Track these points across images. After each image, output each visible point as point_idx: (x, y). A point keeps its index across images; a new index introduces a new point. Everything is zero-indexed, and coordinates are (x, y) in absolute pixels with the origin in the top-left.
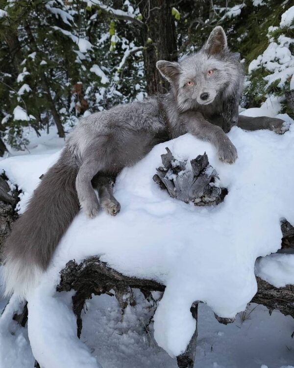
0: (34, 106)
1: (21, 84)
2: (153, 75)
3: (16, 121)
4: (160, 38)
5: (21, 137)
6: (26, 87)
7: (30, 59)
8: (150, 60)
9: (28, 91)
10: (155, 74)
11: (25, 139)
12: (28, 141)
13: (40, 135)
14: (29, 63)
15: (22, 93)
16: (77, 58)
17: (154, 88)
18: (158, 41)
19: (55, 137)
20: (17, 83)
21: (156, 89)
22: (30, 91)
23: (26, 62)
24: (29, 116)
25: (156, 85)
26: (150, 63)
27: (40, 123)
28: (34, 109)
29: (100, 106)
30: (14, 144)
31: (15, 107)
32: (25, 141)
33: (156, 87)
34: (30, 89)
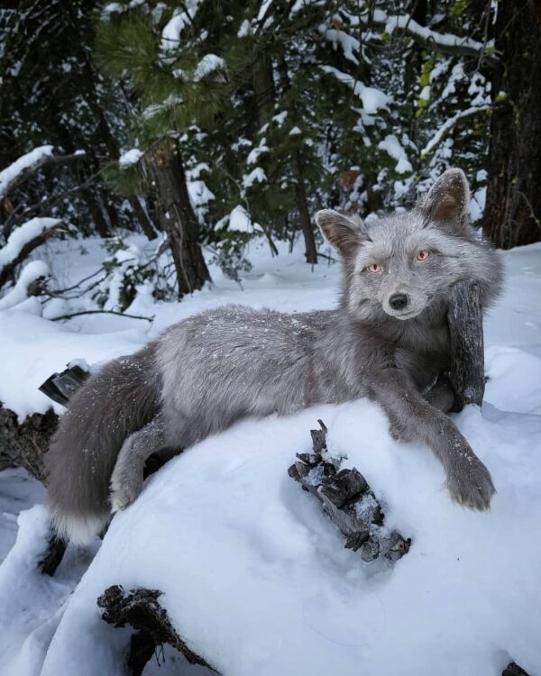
0: (265, 206)
1: (253, 167)
2: (504, 162)
3: (231, 231)
4: (531, 89)
5: (239, 257)
6: (258, 174)
7: (276, 123)
8: (503, 133)
9: (260, 180)
10: (507, 161)
11: (245, 261)
12: (249, 264)
13: (277, 253)
14: (271, 131)
15: (250, 184)
16: (359, 122)
17: (502, 189)
18: (526, 95)
19: (299, 261)
20: (246, 165)
21: (505, 193)
22: (264, 180)
23: (268, 129)
24: (252, 224)
25: (506, 185)
26: (502, 138)
27: (285, 228)
28: (264, 213)
29: (400, 206)
30: (227, 267)
31: (234, 207)
32: (244, 265)
33: (506, 189)
34: (265, 177)
